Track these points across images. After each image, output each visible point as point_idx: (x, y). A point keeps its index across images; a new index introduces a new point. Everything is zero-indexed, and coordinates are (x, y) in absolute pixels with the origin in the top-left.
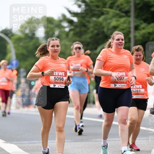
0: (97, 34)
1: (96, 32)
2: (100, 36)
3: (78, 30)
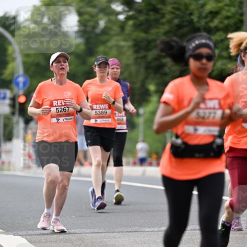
0: (179, 27)
1: (176, 21)
2: (186, 30)
3: (142, 18)
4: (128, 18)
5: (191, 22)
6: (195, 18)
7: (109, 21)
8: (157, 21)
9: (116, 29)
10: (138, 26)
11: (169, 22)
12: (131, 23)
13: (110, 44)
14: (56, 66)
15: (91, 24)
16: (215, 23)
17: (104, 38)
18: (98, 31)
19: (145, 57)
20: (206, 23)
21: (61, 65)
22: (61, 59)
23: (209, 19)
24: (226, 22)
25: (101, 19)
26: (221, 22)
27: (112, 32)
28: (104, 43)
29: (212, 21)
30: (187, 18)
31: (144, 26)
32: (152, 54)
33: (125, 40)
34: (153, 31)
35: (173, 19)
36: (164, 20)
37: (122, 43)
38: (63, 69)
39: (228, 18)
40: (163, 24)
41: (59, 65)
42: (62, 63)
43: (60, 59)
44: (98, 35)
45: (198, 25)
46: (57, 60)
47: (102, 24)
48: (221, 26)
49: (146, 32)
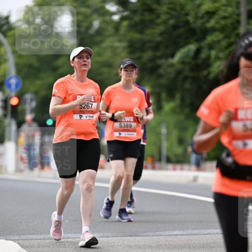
0: (175, 27)
1: (172, 22)
2: (181, 31)
3: (137, 18)
4: (123, 19)
5: (187, 23)
6: (191, 19)
7: (104, 22)
8: (152, 22)
9: (110, 30)
10: (132, 27)
11: (165, 22)
12: (125, 23)
13: (104, 45)
14: (78, 62)
15: (85, 24)
16: (212, 23)
17: (98, 38)
18: (92, 31)
19: (139, 58)
20: (203, 24)
21: (84, 61)
22: (85, 55)
23: (205, 19)
24: (223, 22)
25: (95, 19)
26: (218, 23)
27: (107, 33)
28: (98, 43)
29: (208, 21)
30: (184, 18)
31: (140, 27)
32: (148, 55)
33: (120, 41)
34: (149, 32)
35: (168, 20)
36: (159, 21)
37: (117, 44)
38: (86, 65)
39: (224, 18)
40: (158, 24)
41: (81, 61)
42: (85, 59)
43: (83, 55)
44: (92, 36)
45: (193, 26)
46: (80, 56)
47: (96, 24)
48: (218, 26)
49: (141, 32)
